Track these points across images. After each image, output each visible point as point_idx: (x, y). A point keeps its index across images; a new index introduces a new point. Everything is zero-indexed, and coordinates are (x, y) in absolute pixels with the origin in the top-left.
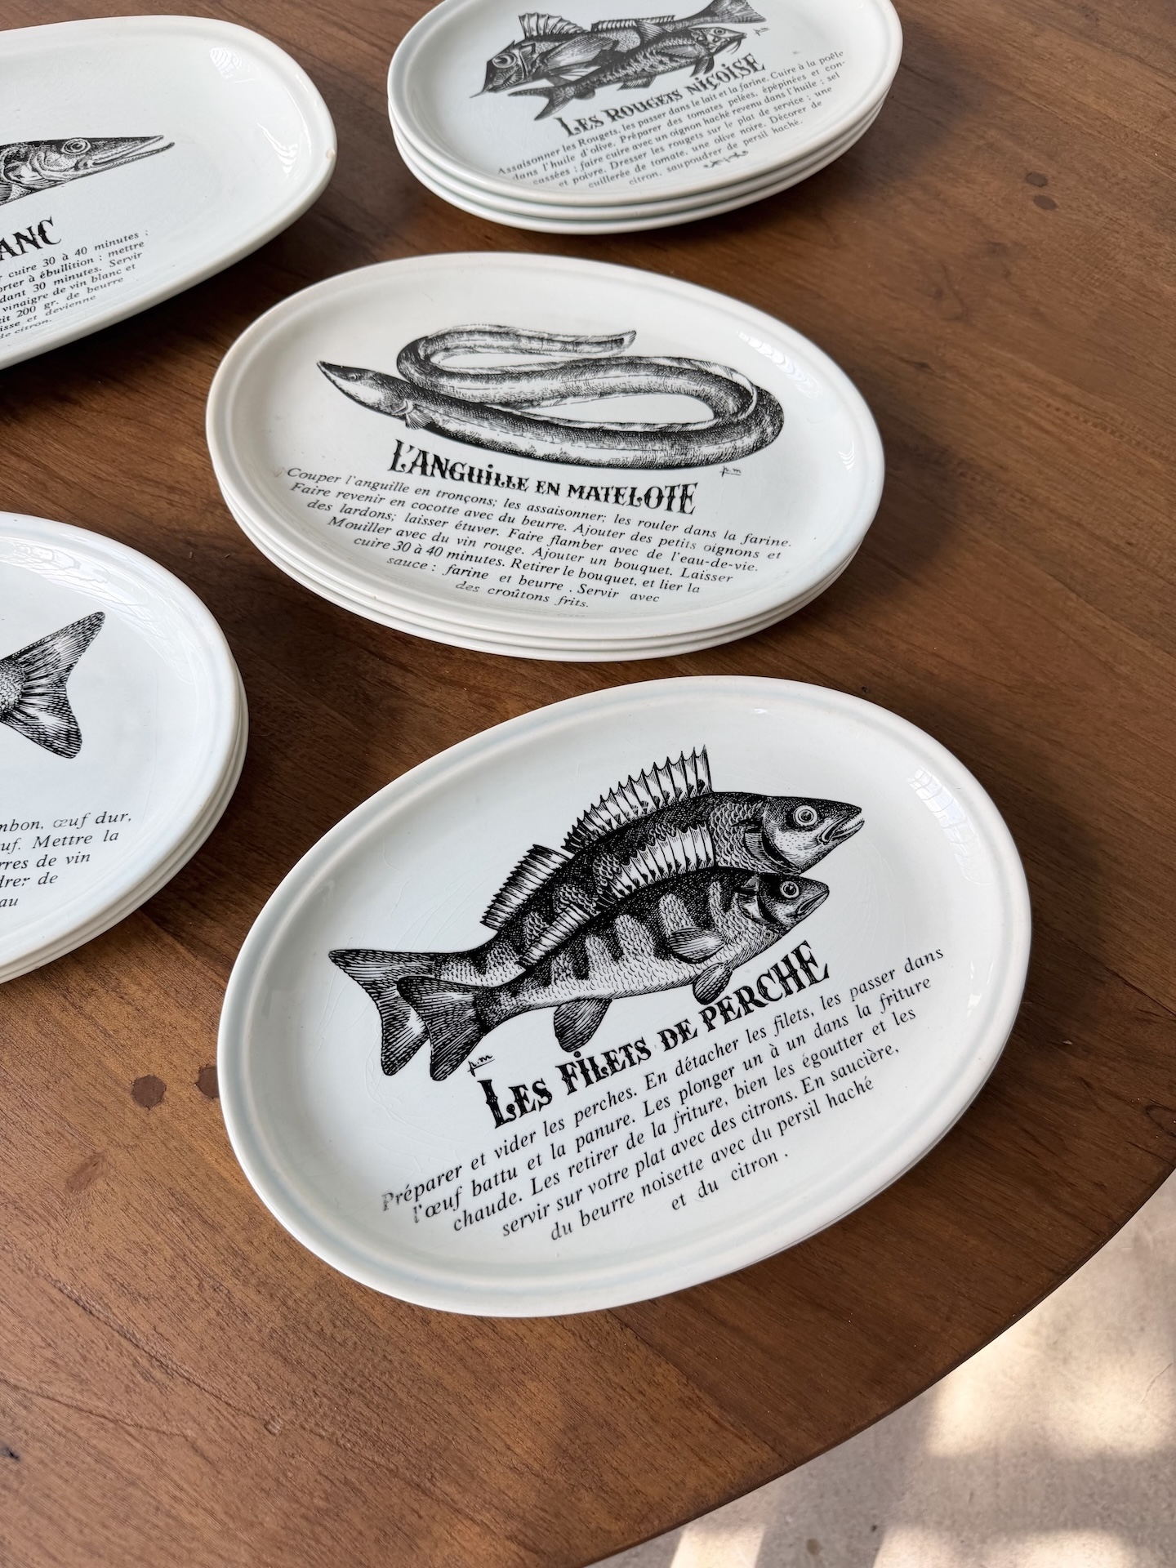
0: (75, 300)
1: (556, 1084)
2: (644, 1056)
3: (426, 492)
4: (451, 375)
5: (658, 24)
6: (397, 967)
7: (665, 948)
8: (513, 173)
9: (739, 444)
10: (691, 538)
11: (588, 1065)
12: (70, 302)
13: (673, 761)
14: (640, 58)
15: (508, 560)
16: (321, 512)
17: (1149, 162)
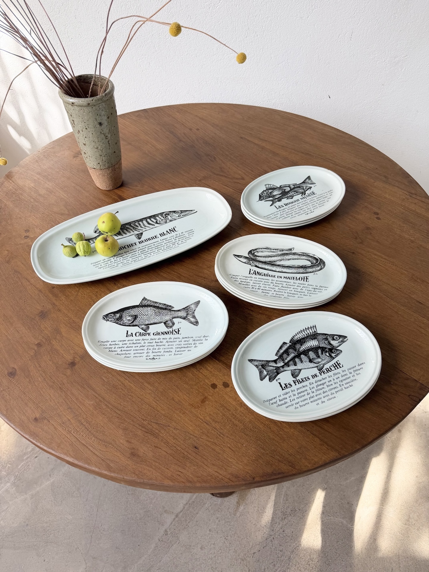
0: (183, 242)
1: (292, 383)
2: (309, 379)
3: (256, 278)
4: (259, 256)
5: (293, 185)
6: (260, 363)
7: (311, 361)
8: (267, 217)
9: (317, 269)
10: (309, 286)
11: (298, 381)
12: (182, 243)
13: (309, 327)
14: (290, 193)
15: (273, 290)
16: (237, 282)
17: (401, 209)
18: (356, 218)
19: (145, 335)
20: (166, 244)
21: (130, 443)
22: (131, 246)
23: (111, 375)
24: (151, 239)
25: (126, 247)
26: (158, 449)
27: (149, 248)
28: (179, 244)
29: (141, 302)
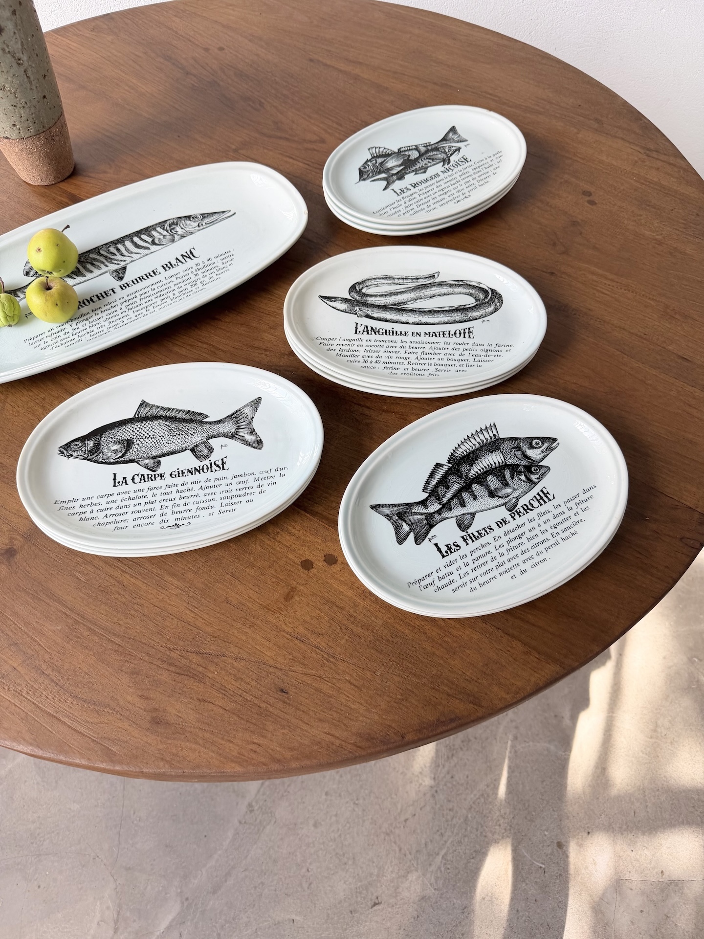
0: (212, 279)
1: (461, 542)
2: (492, 531)
3: (370, 340)
4: (371, 296)
5: (425, 147)
6: (395, 509)
7: (492, 494)
8: (378, 213)
9: (487, 310)
10: (475, 347)
11: (471, 535)
12: (211, 280)
13: (483, 428)
14: (420, 161)
15: (406, 362)
16: (332, 352)
17: (632, 181)
18: (549, 204)
19: (153, 478)
20: (177, 286)
21: (147, 698)
22: (105, 296)
23: (93, 567)
24: (145, 277)
25: (95, 299)
26: (206, 704)
27: (142, 297)
28: (204, 283)
29: (138, 412)
